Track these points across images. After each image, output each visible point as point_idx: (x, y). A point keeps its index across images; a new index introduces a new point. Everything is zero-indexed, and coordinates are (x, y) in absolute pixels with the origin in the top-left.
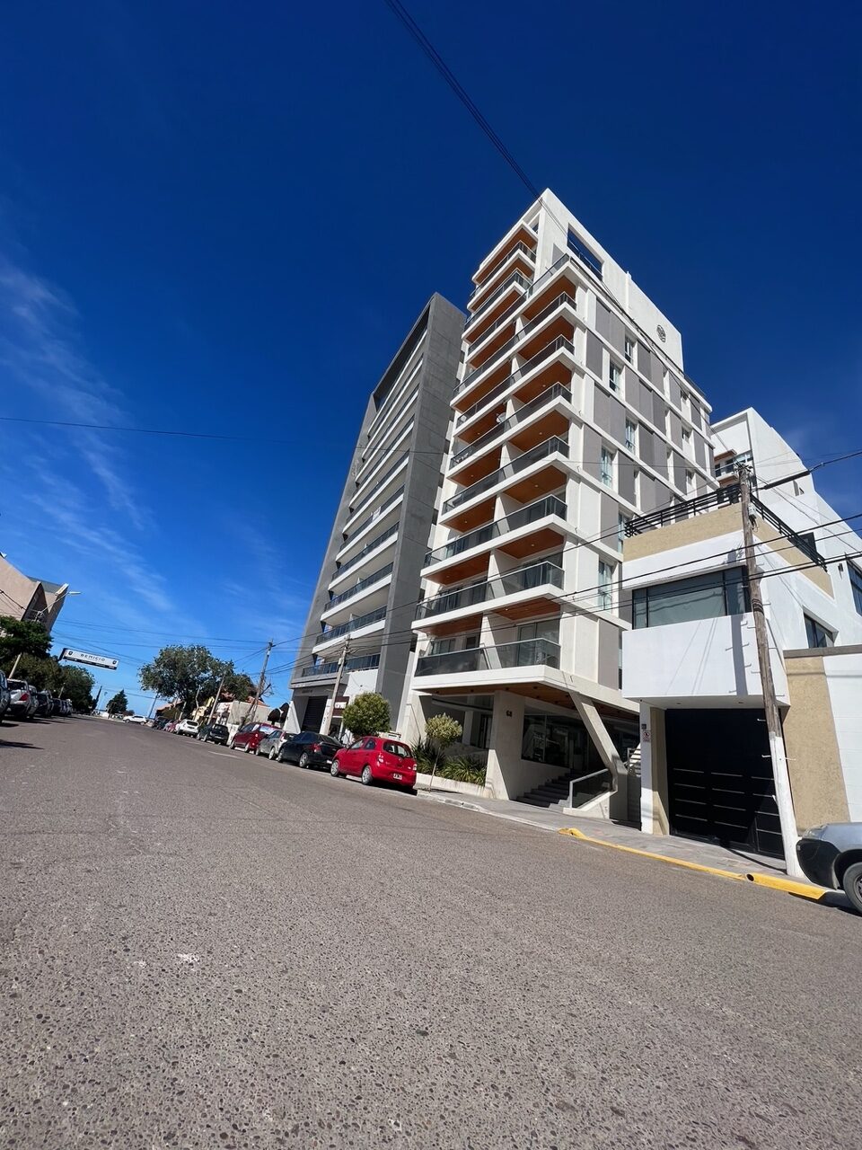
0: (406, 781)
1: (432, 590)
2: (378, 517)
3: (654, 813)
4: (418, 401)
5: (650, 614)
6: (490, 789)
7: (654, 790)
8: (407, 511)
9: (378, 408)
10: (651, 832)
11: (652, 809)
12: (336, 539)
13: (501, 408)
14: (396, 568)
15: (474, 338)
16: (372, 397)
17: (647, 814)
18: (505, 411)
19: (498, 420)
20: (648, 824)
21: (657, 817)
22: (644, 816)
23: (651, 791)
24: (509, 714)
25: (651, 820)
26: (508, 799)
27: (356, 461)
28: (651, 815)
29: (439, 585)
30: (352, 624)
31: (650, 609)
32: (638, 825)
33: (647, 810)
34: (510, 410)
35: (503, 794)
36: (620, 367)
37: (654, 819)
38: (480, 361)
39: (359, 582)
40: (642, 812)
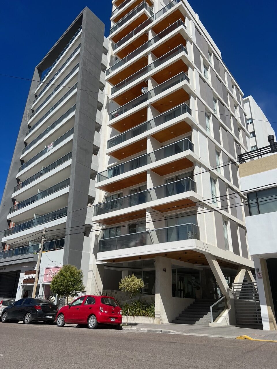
0: (118, 321)
1: (100, 196)
2: (52, 150)
3: (269, 319)
4: (79, 75)
5: (260, 206)
6: (159, 318)
7: (268, 305)
8: (78, 146)
9: (42, 77)
10: (269, 330)
11: (268, 316)
12: (16, 163)
13: (144, 84)
14: (72, 182)
15: (118, 40)
16: (36, 70)
17: (266, 319)
18: (147, 86)
19: (142, 91)
20: (266, 325)
21: (271, 320)
22: (264, 321)
23: (266, 306)
24: (165, 270)
25: (268, 323)
26: (168, 322)
27: (27, 111)
28: (268, 320)
29: (105, 192)
30: (36, 221)
31: (260, 204)
32: (261, 327)
33: (265, 318)
34: (150, 86)
35: (166, 321)
36: (207, 67)
37: (270, 322)
38: (124, 55)
39: (39, 192)
40: (262, 319)
